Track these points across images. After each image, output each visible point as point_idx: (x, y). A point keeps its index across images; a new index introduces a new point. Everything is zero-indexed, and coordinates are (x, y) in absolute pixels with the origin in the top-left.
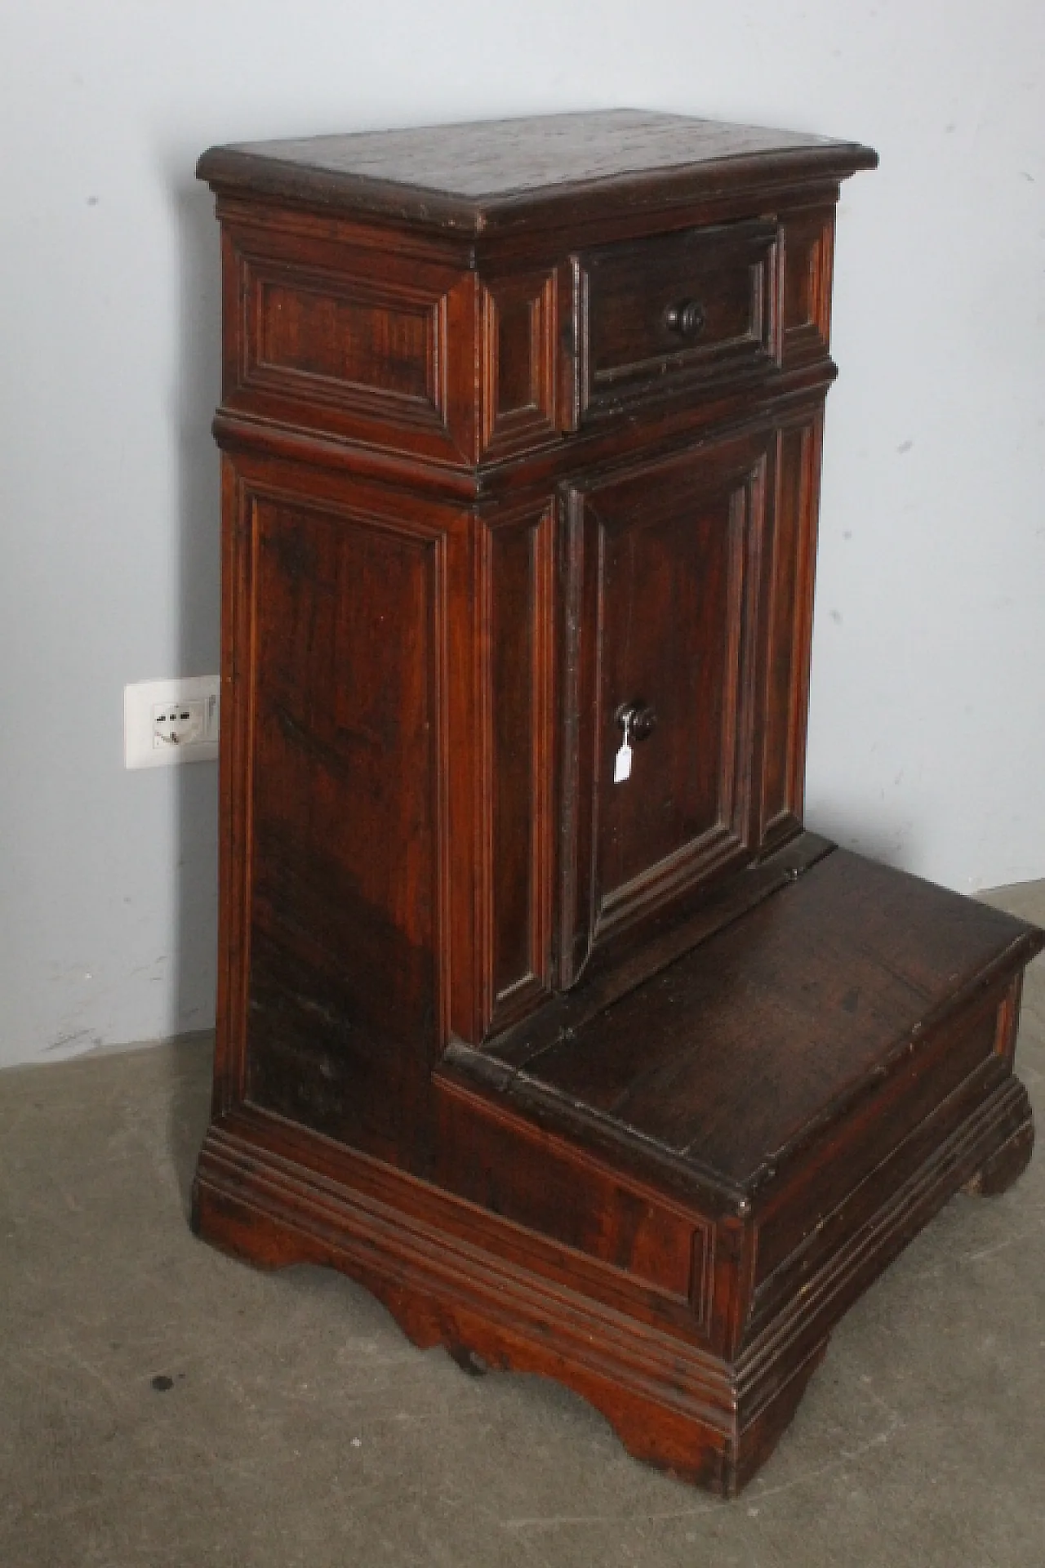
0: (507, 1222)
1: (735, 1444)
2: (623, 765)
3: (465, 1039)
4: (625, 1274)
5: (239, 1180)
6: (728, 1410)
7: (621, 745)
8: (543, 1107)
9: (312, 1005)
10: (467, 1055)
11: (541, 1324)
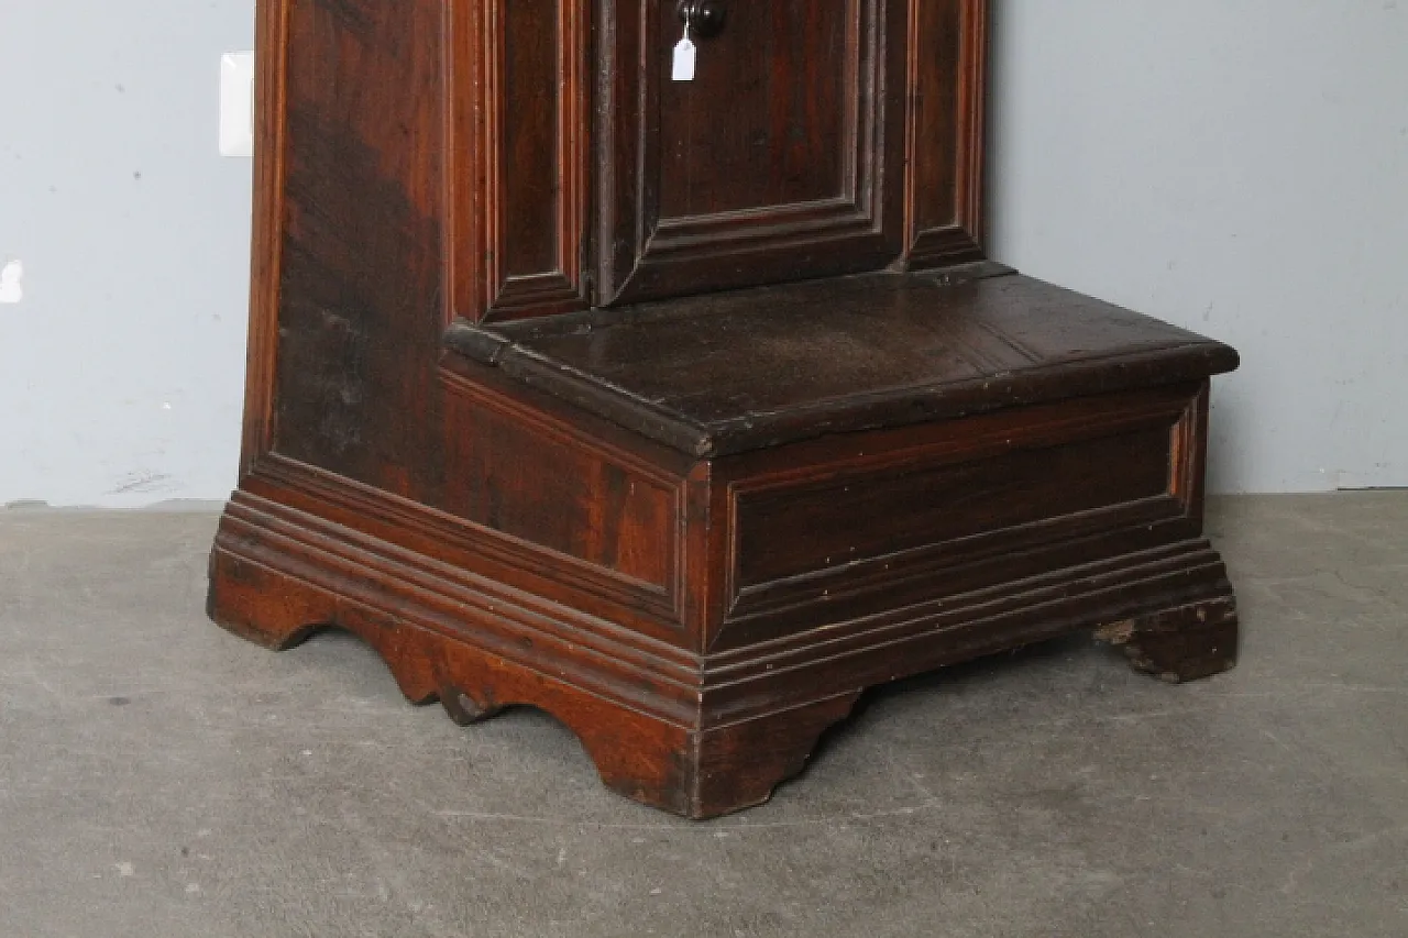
0: (506, 537)
1: (696, 741)
2: (684, 62)
3: (468, 318)
4: (610, 572)
5: (258, 539)
6: (692, 702)
7: (681, 37)
8: (530, 373)
9: (333, 319)
10: (463, 332)
11: (524, 640)
